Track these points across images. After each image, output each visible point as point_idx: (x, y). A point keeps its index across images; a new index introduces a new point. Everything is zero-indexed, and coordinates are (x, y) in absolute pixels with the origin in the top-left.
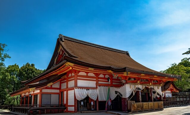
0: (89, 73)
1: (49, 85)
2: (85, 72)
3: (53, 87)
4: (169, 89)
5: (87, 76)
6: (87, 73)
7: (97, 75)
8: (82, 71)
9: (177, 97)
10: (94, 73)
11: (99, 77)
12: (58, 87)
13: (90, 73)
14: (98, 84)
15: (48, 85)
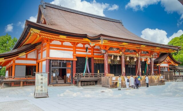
0: (64, 42)
1: (21, 55)
2: (59, 40)
3: (29, 57)
4: (165, 61)
5: (62, 46)
6: (62, 42)
7: (74, 44)
8: (56, 40)
9: (176, 72)
10: (71, 42)
11: (77, 46)
12: (35, 57)
13: (66, 42)
14: (75, 54)
15: (19, 56)
